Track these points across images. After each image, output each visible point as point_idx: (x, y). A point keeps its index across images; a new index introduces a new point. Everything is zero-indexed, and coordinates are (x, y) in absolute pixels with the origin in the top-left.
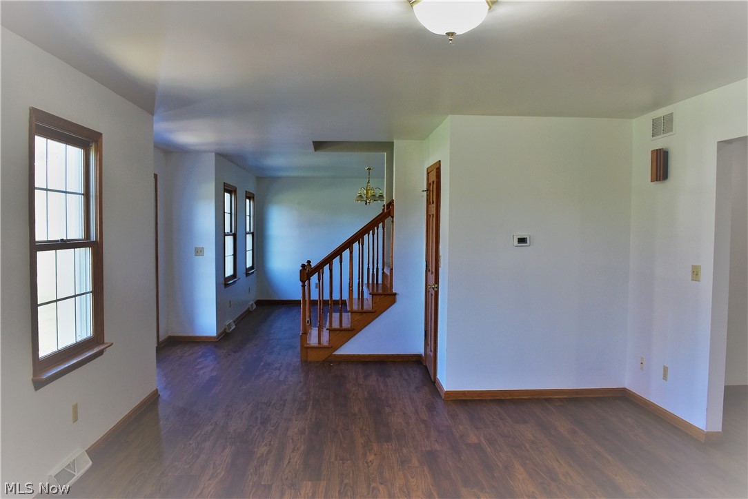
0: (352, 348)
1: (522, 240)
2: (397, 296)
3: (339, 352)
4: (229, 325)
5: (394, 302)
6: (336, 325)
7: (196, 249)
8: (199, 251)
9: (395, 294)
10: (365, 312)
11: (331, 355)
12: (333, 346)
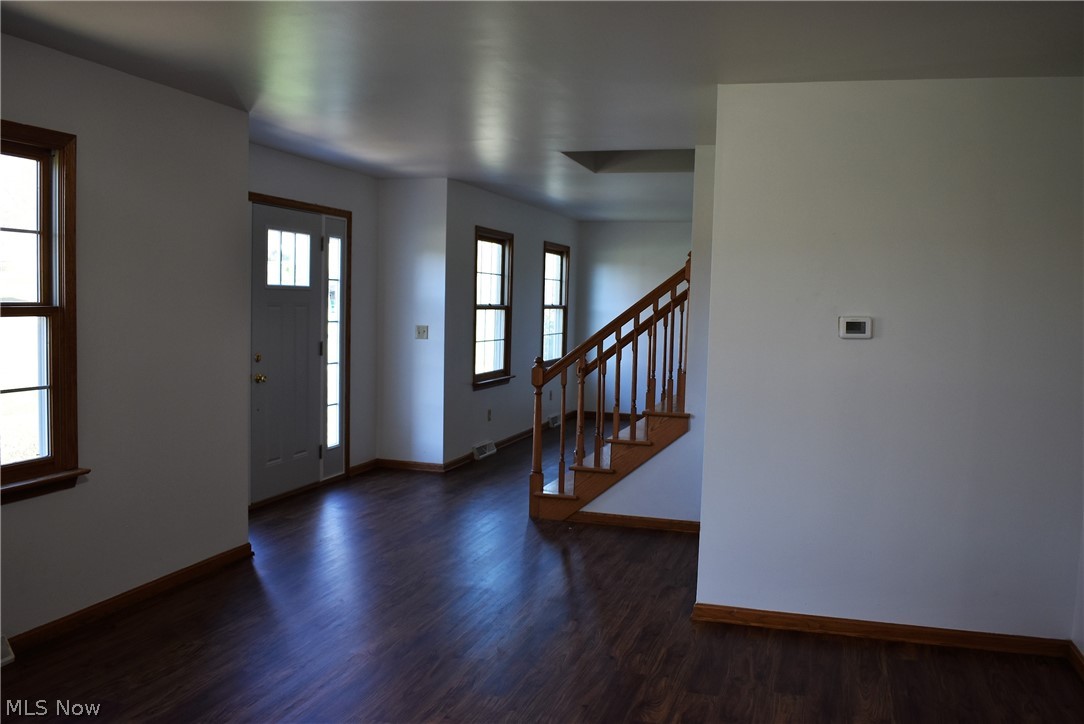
0: (613, 503)
1: (854, 327)
2: (692, 421)
3: (590, 508)
4: (482, 449)
5: (685, 429)
6: (589, 462)
7: (419, 328)
8: (421, 332)
9: (688, 417)
10: (637, 445)
11: (577, 512)
12: (581, 499)
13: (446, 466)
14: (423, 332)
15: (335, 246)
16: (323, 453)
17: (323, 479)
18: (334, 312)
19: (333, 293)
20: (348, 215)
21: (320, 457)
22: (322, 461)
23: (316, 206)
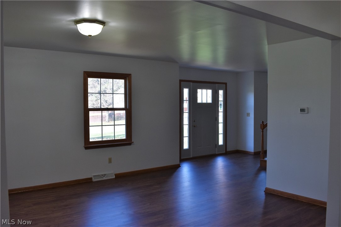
1: (302, 110)
7: (247, 113)
13: (254, 153)
14: (248, 115)
15: (221, 92)
16: (217, 147)
17: (217, 153)
18: (221, 109)
19: (221, 105)
20: (226, 84)
21: (216, 147)
22: (217, 148)
23: (214, 82)
